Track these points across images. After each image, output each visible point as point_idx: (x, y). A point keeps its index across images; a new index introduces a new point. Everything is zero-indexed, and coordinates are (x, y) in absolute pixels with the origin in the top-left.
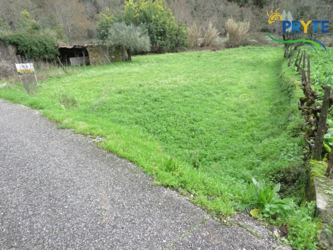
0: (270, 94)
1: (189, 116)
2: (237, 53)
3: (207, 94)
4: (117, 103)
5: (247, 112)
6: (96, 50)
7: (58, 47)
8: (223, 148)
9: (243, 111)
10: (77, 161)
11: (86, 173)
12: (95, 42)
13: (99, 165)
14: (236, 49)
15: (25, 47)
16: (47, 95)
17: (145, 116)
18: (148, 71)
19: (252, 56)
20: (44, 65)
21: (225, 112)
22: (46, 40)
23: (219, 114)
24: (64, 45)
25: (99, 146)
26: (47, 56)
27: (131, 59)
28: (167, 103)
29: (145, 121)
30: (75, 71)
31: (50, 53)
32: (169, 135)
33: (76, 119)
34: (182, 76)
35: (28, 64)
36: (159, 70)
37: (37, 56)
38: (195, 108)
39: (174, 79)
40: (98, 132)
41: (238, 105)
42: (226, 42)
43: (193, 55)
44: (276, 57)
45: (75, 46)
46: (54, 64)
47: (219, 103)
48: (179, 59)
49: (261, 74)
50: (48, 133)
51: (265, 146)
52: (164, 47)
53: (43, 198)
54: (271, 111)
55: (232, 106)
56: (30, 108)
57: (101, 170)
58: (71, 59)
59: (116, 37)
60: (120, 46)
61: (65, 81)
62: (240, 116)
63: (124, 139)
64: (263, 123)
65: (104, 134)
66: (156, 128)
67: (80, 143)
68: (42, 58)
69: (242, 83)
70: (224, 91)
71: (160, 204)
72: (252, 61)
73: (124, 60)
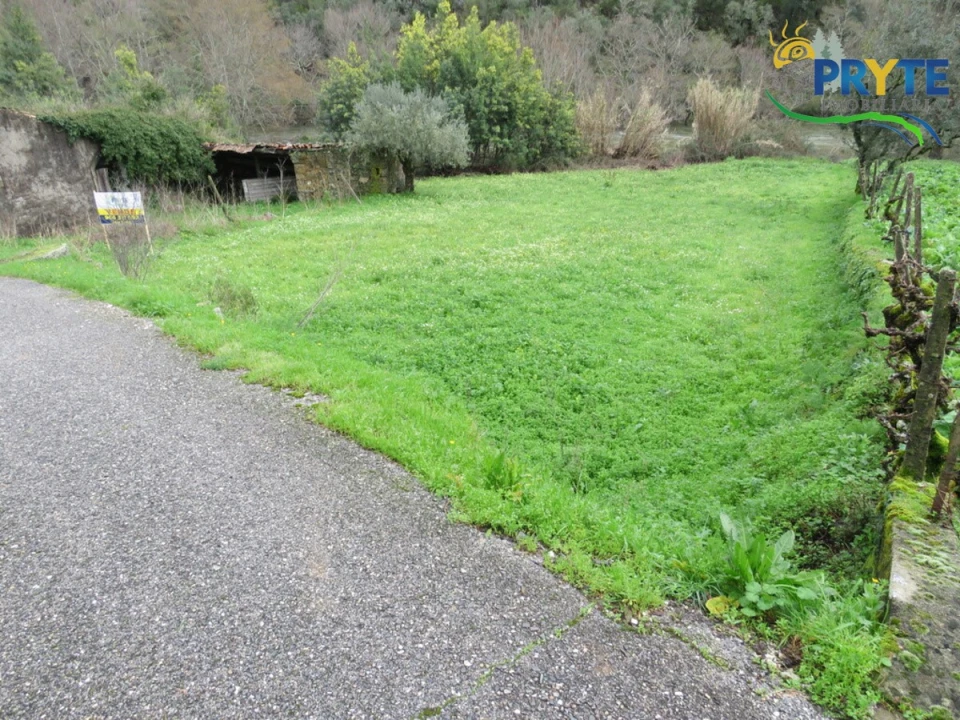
0: (809, 297)
1: (569, 352)
2: (721, 179)
3: (626, 291)
4: (368, 309)
5: (737, 347)
6: (316, 161)
7: (211, 149)
8: (664, 443)
9: (727, 344)
10: (251, 454)
11: (273, 485)
12: (316, 137)
13: (306, 466)
14: (716, 165)
15: (121, 148)
16: (175, 281)
17: (443, 347)
18: (459, 223)
19: (763, 189)
20: (171, 197)
21: (672, 343)
22: (180, 130)
23: (655, 347)
24: (228, 145)
25: (309, 417)
26: (179, 174)
27: (412, 189)
28: (506, 312)
29: (444, 361)
30: (256, 215)
31: (190, 164)
32: (510, 401)
33: (252, 346)
34: (557, 239)
36: (492, 221)
37: (153, 172)
38: (586, 328)
39: (531, 246)
40: (310, 381)
41: (711, 324)
42: (686, 147)
43: (591, 179)
44: (834, 192)
45: (258, 147)
46: (199, 197)
47: (659, 318)
48: (550, 190)
49: (785, 240)
50: (175, 379)
51: (779, 441)
52: (509, 157)
53: (157, 542)
54: (807, 346)
55: (695, 328)
56: (129, 313)
57: (312, 480)
58: (245, 183)
59: (374, 124)
60: (383, 150)
61: (227, 243)
62: (715, 356)
63: (380, 402)
64: (782, 377)
65: (326, 385)
66: (473, 381)
67: (259, 407)
68: (167, 180)
69: (727, 262)
70: (673, 283)
71: (463, 571)
72: (761, 202)
73: (394, 190)
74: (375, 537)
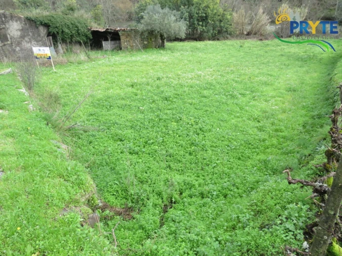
0: (311, 101)
1: (197, 123)
2: (288, 46)
3: (231, 95)
4: (123, 99)
5: (272, 124)
6: (128, 35)
7: (90, 30)
14: (287, 39)
15: (56, 29)
19: (305, 49)
21: (244, 121)
23: (236, 123)
24: (97, 28)
26: (78, 39)
27: (164, 46)
30: (100, 56)
31: (83, 35)
34: (212, 70)
38: (208, 112)
39: (199, 73)
43: (235, 44)
45: (107, 29)
47: (241, 109)
49: (308, 73)
52: (205, 34)
54: (304, 126)
55: (257, 114)
60: (153, 31)
62: (260, 129)
64: (289, 142)
69: (279, 83)
70: (253, 92)
72: (302, 55)
73: (157, 47)
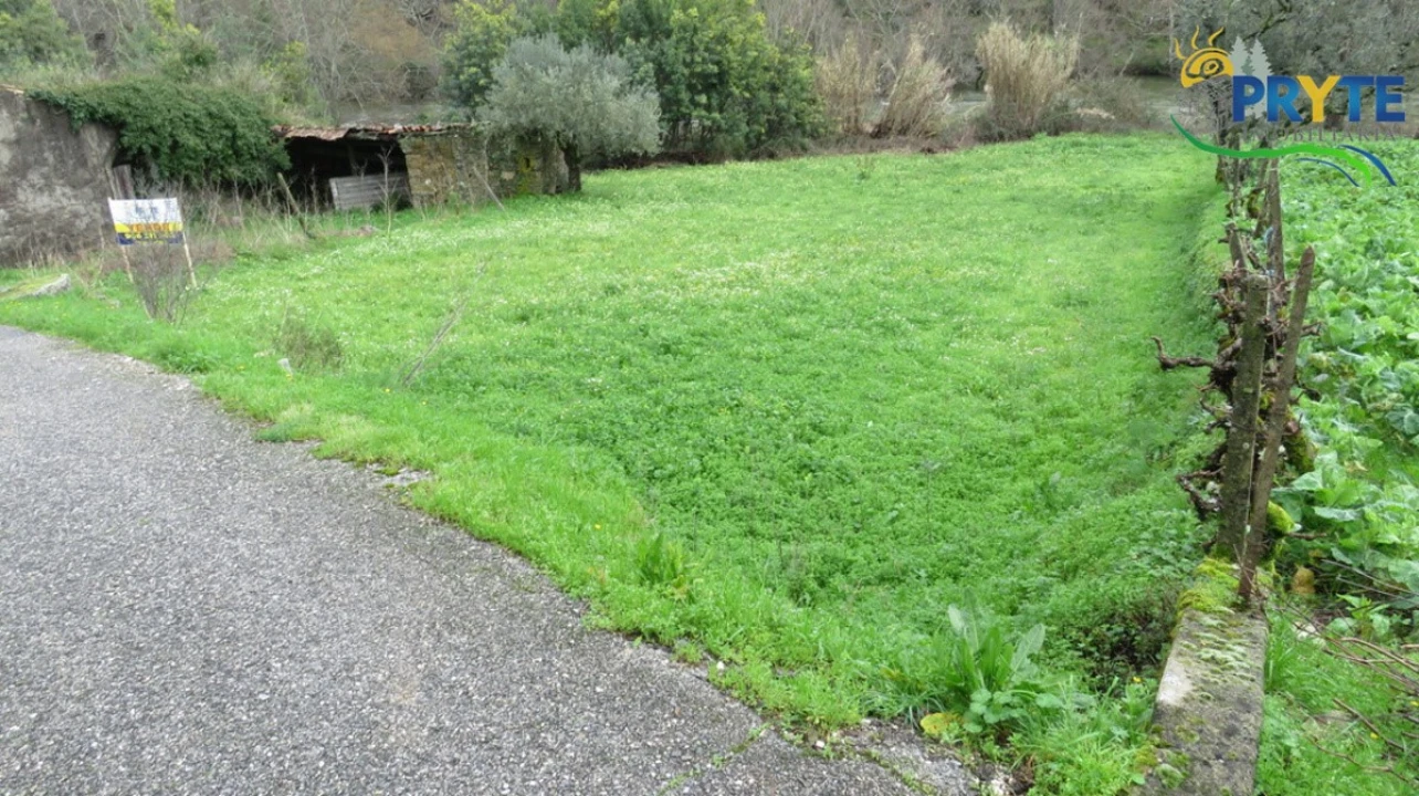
0: (1143, 329)
1: (797, 413)
2: (1026, 165)
3: (881, 325)
4: (509, 359)
5: (1038, 401)
6: (438, 149)
7: (282, 135)
8: (927, 536)
9: (1024, 397)
10: (319, 550)
11: (348, 591)
12: (438, 114)
13: (397, 565)
14: (1021, 145)
15: (151, 136)
16: (227, 325)
17: (617, 411)
18: (646, 235)
19: (1087, 177)
20: (222, 202)
21: (947, 398)
22: (237, 108)
23: (920, 404)
24: (308, 128)
25: (404, 500)
26: (235, 172)
27: (579, 187)
28: (709, 360)
29: (617, 429)
30: (349, 230)
31: (253, 158)
32: (709, 485)
33: (329, 407)
34: (787, 255)
35: (159, 203)
36: (694, 230)
37: (197, 170)
38: (823, 379)
39: (748, 265)
40: (407, 453)
41: (1002, 369)
42: (977, 120)
43: (839, 169)
44: (1188, 181)
45: (352, 131)
46: (264, 202)
47: (928, 363)
48: (780, 185)
49: (1115, 249)
50: (218, 456)
52: (721, 138)
53: (184, 668)
54: (1136, 397)
55: (980, 375)
56: (154, 367)
57: (402, 582)
58: (335, 185)
59: (521, 94)
60: (535, 132)
61: (306, 269)
62: (1007, 415)
63: (503, 477)
64: (1099, 441)
65: (430, 456)
66: (657, 458)
67: (334, 489)
68: (219, 180)
69: (1029, 283)
70: (950, 313)
71: (598, 689)
72: (1083, 197)
73: (553, 190)
74: (484, 651)
